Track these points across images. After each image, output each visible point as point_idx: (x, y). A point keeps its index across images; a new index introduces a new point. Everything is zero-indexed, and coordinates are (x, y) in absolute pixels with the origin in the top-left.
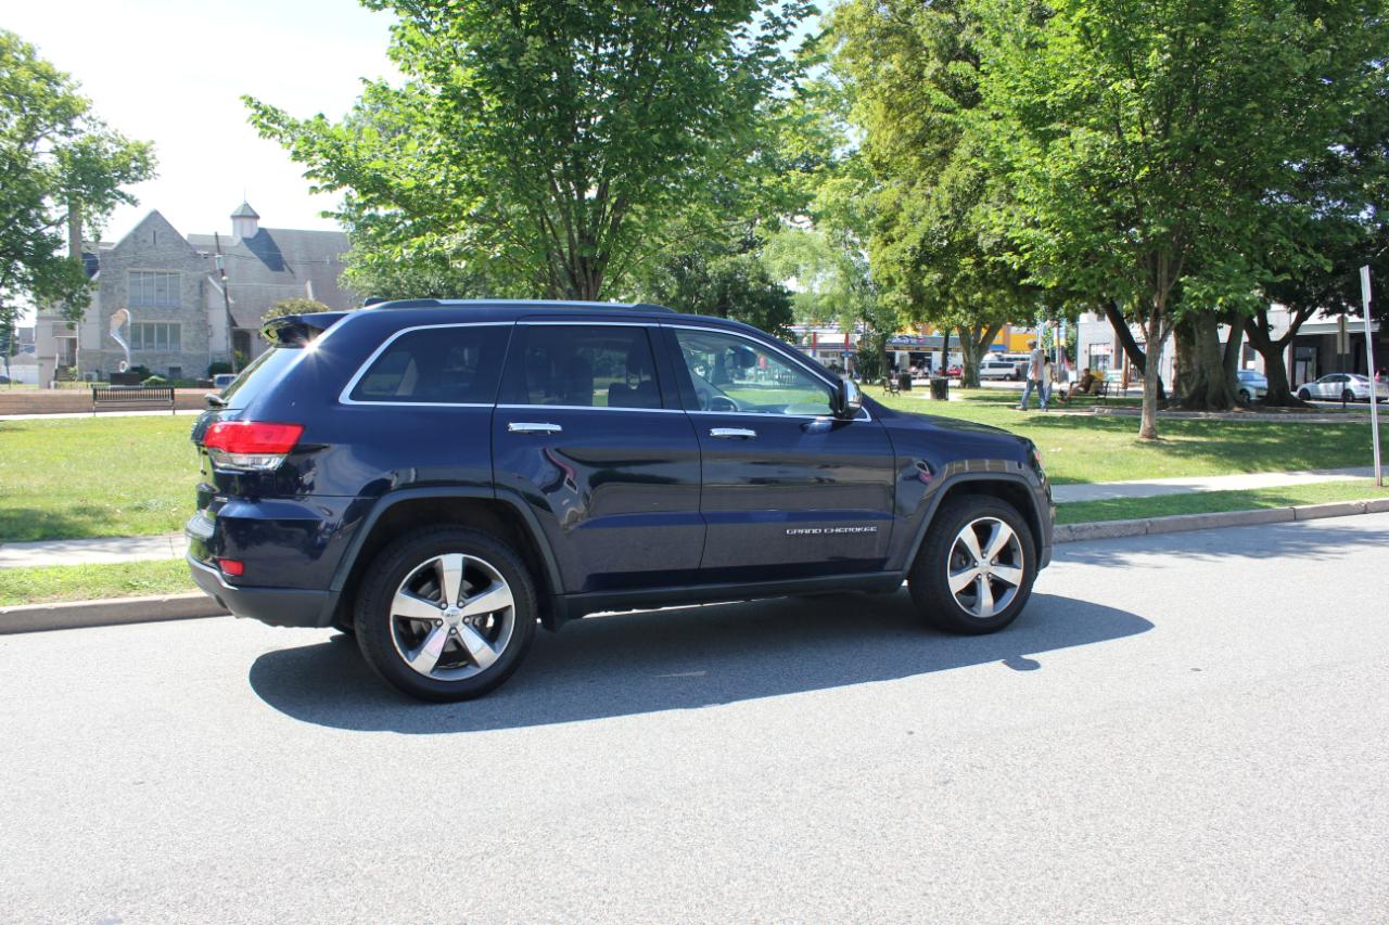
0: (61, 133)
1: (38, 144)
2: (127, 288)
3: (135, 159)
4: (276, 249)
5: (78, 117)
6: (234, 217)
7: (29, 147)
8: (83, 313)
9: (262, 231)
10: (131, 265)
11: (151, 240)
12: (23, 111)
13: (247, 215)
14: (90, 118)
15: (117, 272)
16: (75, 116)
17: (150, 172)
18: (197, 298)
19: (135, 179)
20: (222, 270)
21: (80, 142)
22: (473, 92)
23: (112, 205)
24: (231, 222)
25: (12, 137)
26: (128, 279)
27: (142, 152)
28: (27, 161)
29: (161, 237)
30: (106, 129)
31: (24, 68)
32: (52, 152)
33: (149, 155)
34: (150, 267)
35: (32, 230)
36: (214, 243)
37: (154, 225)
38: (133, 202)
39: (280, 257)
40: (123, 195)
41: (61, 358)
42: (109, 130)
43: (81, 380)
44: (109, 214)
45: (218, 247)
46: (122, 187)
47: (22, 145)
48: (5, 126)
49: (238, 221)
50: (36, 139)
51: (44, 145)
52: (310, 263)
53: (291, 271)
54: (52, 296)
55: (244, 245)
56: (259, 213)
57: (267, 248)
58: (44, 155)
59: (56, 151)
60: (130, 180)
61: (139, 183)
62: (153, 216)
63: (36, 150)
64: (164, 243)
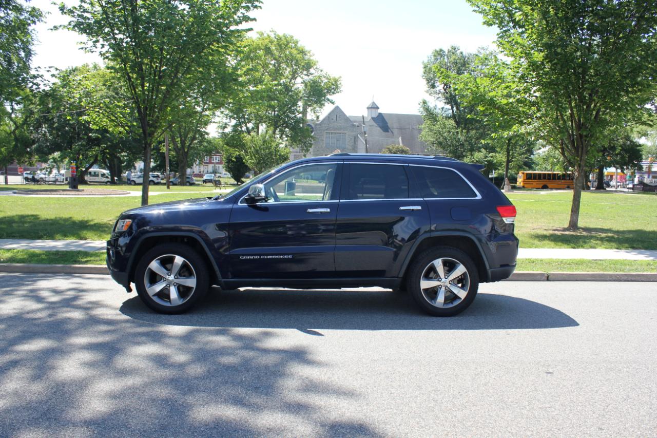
0: (305, 75)
1: (296, 80)
2: (324, 139)
3: (333, 84)
4: (386, 123)
5: (312, 68)
6: (368, 108)
7: (293, 81)
8: (309, 150)
9: (380, 114)
10: (327, 130)
11: (335, 119)
12: (292, 66)
13: (374, 107)
14: (317, 68)
15: (321, 133)
16: (311, 68)
17: (339, 90)
18: (353, 144)
19: (333, 93)
20: (365, 132)
21: (312, 78)
22: (542, 63)
23: (323, 105)
24: (367, 110)
25: (287, 77)
26: (325, 136)
27: (336, 82)
28: (292, 87)
29: (339, 117)
30: (322, 73)
31: (293, 50)
32: (302, 83)
33: (338, 83)
34: (334, 130)
35: (293, 116)
36: (362, 120)
37: (337, 112)
38: (333, 103)
39: (387, 126)
40: (328, 100)
43: (304, 179)
44: (322, 108)
45: (364, 121)
46: (328, 96)
47: (291, 80)
48: (285, 73)
49: (370, 110)
50: (296, 78)
51: (299, 80)
52: (400, 129)
53: (392, 132)
54: (298, 143)
55: (372, 121)
56: (379, 106)
57: (382, 122)
58: (299, 84)
59: (304, 82)
60: (331, 93)
61: (335, 95)
62: (337, 108)
63: (296, 82)
64: (340, 120)
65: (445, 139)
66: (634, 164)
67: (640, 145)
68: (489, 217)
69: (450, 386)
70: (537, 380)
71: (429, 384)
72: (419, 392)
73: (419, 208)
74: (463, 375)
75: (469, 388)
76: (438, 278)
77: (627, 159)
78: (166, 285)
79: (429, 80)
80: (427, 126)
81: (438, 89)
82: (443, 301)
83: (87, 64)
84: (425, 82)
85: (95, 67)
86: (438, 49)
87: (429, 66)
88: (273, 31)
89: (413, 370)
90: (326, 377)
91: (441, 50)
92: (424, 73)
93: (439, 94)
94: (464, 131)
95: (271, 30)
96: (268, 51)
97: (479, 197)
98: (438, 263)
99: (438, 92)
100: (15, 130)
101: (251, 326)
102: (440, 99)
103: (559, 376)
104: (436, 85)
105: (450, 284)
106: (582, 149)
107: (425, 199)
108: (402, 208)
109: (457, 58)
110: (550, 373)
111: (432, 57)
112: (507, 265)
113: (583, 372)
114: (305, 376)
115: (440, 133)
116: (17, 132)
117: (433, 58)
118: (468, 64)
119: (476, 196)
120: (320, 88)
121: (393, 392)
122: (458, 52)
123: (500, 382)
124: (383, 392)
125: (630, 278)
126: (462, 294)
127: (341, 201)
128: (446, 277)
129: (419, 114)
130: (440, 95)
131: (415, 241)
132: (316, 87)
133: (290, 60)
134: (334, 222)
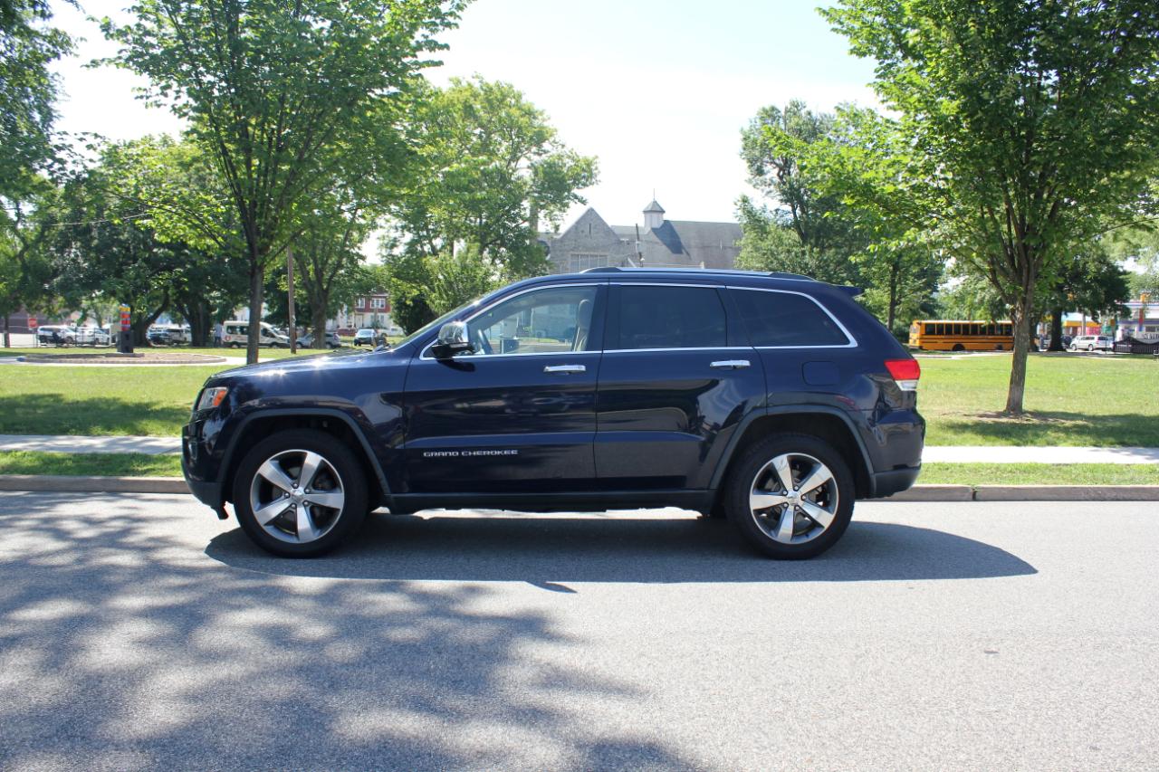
0: (535, 153)
1: (519, 162)
2: (569, 266)
3: (584, 170)
4: (678, 238)
5: (547, 141)
6: (645, 212)
7: (513, 164)
9: (667, 222)
10: (573, 250)
11: (587, 230)
12: (512, 139)
13: (655, 210)
14: (554, 142)
15: (563, 255)
16: (544, 141)
17: (594, 180)
19: (585, 185)
20: (640, 254)
21: (546, 159)
22: (957, 119)
23: (567, 205)
24: (643, 215)
25: (503, 158)
26: (570, 260)
27: (589, 165)
28: (511, 174)
29: (595, 228)
30: (565, 149)
31: (514, 109)
32: (529, 167)
33: (593, 167)
34: (586, 251)
35: (514, 225)
36: (635, 233)
37: (591, 218)
38: (584, 202)
39: (680, 243)
40: (576, 197)
41: (520, 320)
42: (566, 150)
43: (534, 336)
44: (564, 211)
45: (638, 235)
46: (575, 191)
47: (509, 163)
48: (498, 150)
49: (648, 215)
50: (518, 159)
51: (523, 162)
52: (703, 247)
53: (688, 254)
54: (522, 272)
55: (652, 232)
56: (664, 209)
57: (670, 235)
58: (523, 170)
59: (532, 166)
60: (580, 186)
61: (587, 188)
62: (591, 211)
63: (518, 166)
64: (597, 233)
65: (782, 264)
66: (1114, 305)
67: (1125, 273)
68: (872, 379)
69: (811, 676)
70: (970, 665)
71: (773, 673)
72: (755, 687)
73: (746, 363)
74: (833, 657)
75: (846, 678)
76: (782, 489)
77: (1103, 296)
78: (290, 506)
79: (752, 161)
80: (749, 241)
81: (768, 177)
82: (791, 532)
83: (150, 135)
84: (745, 164)
85: (165, 142)
86: (767, 107)
87: (752, 136)
88: (477, 77)
89: (742, 649)
90: (584, 663)
91: (773, 109)
92: (744, 149)
93: (770, 185)
94: (815, 249)
95: (474, 75)
96: (469, 111)
97: (853, 343)
98: (781, 463)
99: (768, 182)
100: (22, 252)
101: (443, 578)
102: (772, 194)
103: (1010, 658)
104: (765, 169)
105: (802, 500)
106: (1029, 272)
107: (756, 348)
108: (715, 364)
109: (801, 122)
110: (992, 652)
111: (758, 120)
112: (904, 467)
113: (1052, 651)
114: (545, 660)
115: (772, 254)
116: (26, 255)
117: (759, 122)
118: (821, 132)
119: (847, 342)
120: (561, 176)
121: (707, 687)
122: (803, 112)
123: (904, 668)
124: (689, 687)
125: (1121, 495)
126: (826, 519)
127: (605, 352)
128: (796, 488)
129: (735, 221)
130: (772, 187)
131: (737, 427)
132: (554, 175)
133: (509, 127)
134: (594, 389)
